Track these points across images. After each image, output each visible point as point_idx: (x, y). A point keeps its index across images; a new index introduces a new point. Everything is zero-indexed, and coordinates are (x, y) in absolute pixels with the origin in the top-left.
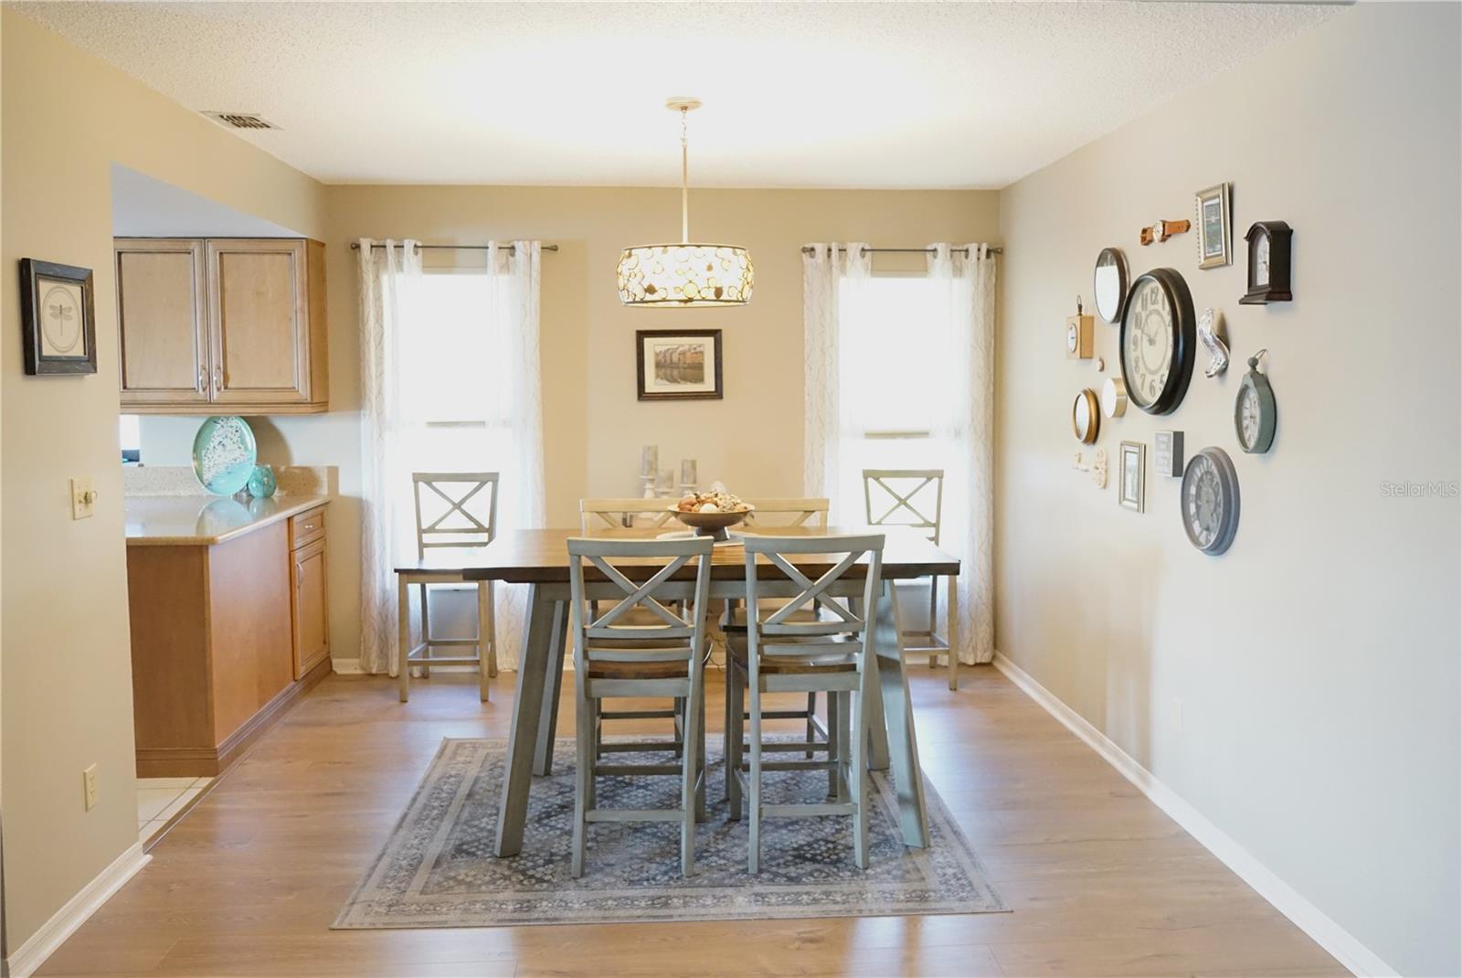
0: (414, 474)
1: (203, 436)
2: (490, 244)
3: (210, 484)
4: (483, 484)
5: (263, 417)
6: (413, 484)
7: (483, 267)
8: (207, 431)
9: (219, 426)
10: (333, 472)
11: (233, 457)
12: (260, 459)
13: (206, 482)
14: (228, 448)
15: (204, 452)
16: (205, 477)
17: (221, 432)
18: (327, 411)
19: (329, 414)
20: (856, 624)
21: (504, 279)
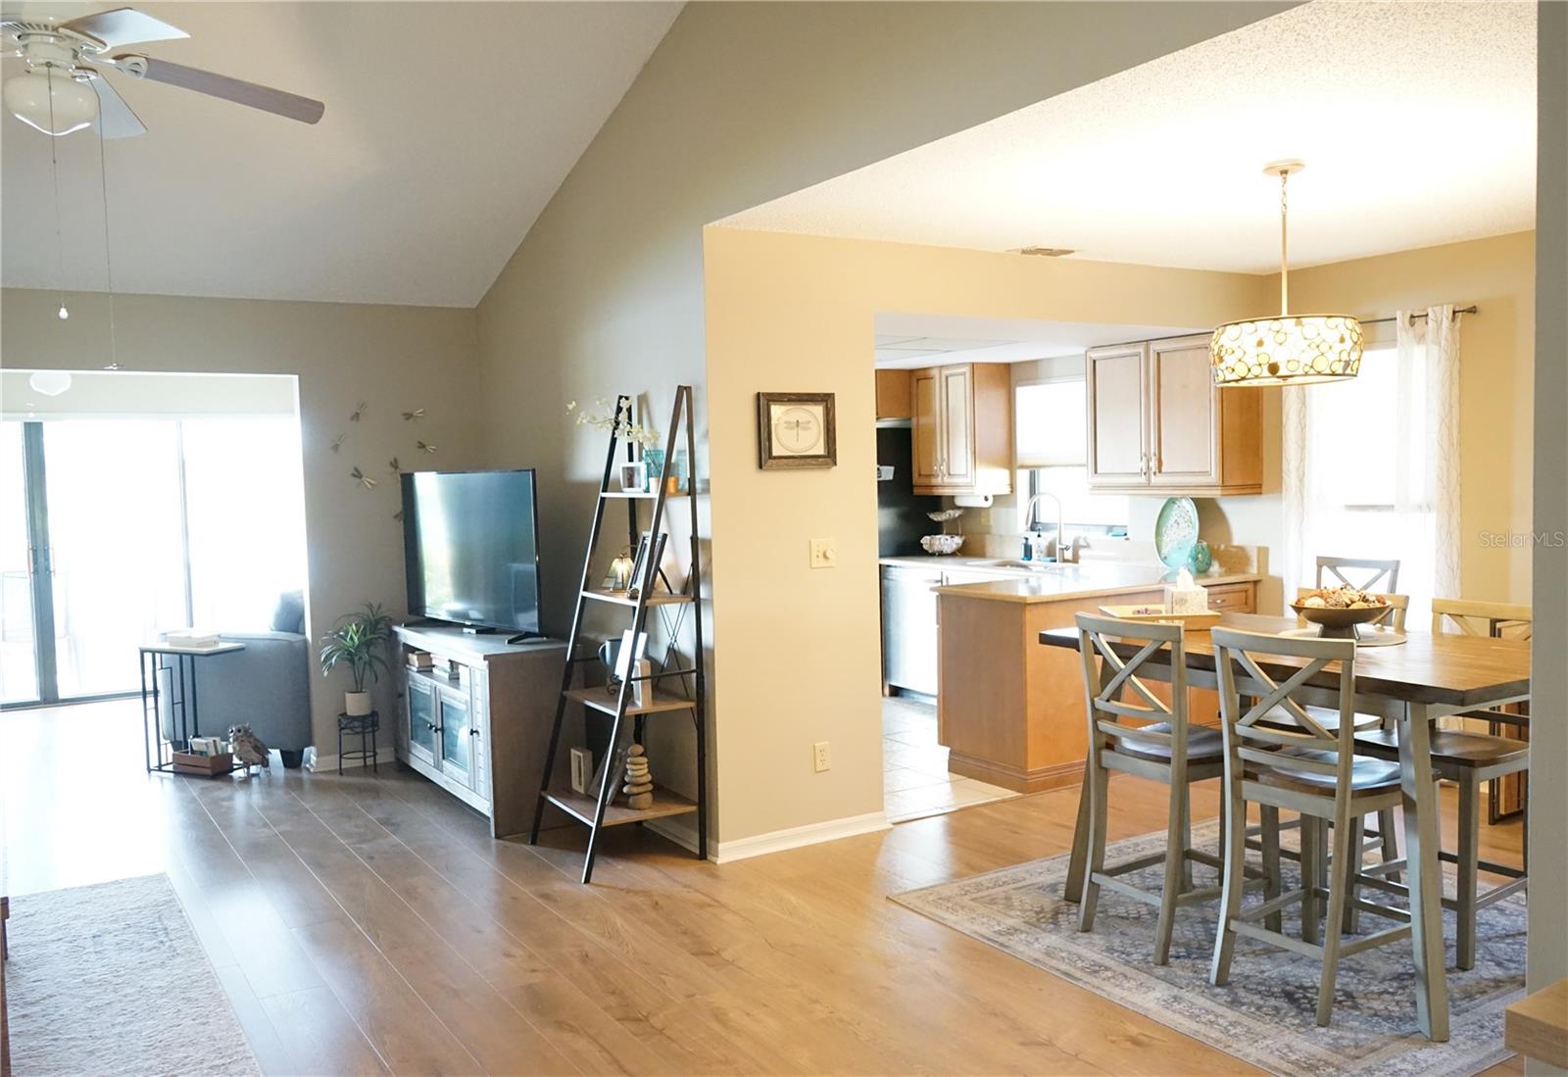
0: (1318, 558)
1: (1165, 513)
2: (1399, 315)
3: (1165, 558)
4: (1384, 571)
5: (1212, 499)
6: (1316, 567)
7: (1392, 342)
8: (1168, 510)
9: (1176, 506)
10: (1263, 552)
11: (1183, 534)
12: (1201, 537)
13: (1163, 556)
14: (1181, 526)
15: (1164, 529)
16: (1163, 552)
17: (1177, 511)
18: (1260, 493)
19: (1263, 496)
20: (1330, 742)
21: (1419, 352)
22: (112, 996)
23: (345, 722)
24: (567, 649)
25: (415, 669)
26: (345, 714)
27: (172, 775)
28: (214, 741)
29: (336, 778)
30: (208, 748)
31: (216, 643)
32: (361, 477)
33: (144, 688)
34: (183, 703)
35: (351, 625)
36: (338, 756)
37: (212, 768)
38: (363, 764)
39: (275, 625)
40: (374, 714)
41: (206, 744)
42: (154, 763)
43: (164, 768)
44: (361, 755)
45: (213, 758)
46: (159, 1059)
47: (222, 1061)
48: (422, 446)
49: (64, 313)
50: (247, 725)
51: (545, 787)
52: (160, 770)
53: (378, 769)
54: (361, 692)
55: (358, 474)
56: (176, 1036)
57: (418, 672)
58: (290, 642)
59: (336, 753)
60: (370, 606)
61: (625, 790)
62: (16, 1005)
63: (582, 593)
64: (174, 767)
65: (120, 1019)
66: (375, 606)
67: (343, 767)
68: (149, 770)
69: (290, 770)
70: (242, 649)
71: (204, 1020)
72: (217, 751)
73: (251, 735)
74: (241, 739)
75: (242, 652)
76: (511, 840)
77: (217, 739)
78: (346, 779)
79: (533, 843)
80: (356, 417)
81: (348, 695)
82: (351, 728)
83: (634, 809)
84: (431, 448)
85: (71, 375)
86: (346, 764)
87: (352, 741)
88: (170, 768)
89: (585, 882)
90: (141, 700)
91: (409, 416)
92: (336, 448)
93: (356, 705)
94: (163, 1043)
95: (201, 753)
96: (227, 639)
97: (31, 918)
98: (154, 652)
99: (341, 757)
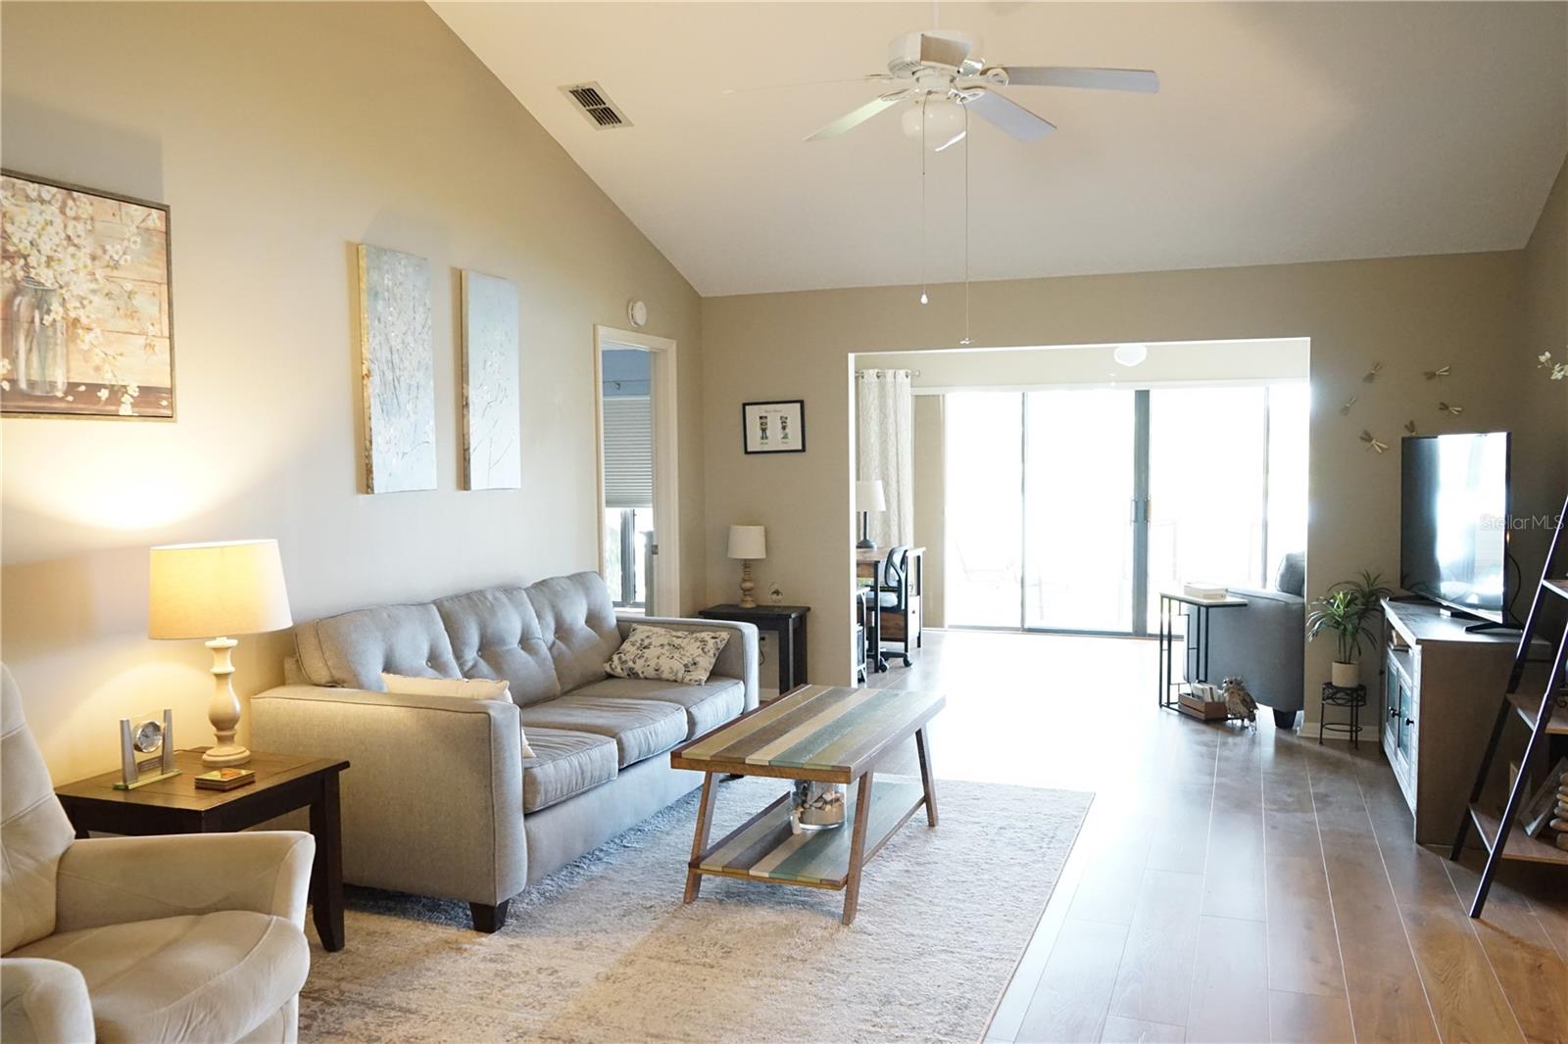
22: (971, 877)
23: (1331, 692)
24: (1519, 644)
25: (1392, 647)
26: (1331, 683)
27: (1177, 713)
28: (1211, 688)
29: (1316, 747)
30: (1203, 693)
31: (1223, 596)
32: (1370, 440)
33: (1162, 631)
34: (1198, 649)
35: (1339, 594)
36: (1320, 724)
37: (1206, 712)
38: (1348, 738)
39: (1281, 586)
40: (1361, 688)
41: (1203, 690)
42: (1165, 701)
43: (1171, 706)
44: (1348, 728)
45: (1207, 704)
46: (955, 936)
47: (993, 955)
48: (1444, 407)
49: (924, 299)
50: (1239, 678)
51: (1474, 799)
52: (1168, 707)
53: (1359, 746)
54: (1349, 663)
55: (1367, 438)
56: (981, 923)
57: (1395, 650)
58: (1287, 604)
59: (1316, 722)
60: (1367, 577)
61: (1552, 823)
62: (910, 861)
63: (1543, 582)
64: (1179, 706)
65: (960, 896)
66: (1372, 578)
67: (1323, 736)
68: (1161, 706)
69: (1281, 731)
70: (1245, 605)
71: (1011, 919)
72: (1212, 698)
73: (1243, 689)
74: (1232, 690)
75: (1244, 608)
76: (1430, 849)
77: (1214, 687)
78: (1324, 750)
79: (1454, 858)
80: (1370, 378)
81: (1335, 665)
82: (1333, 699)
83: (1561, 849)
84: (1455, 410)
85: (1147, 346)
86: (1327, 734)
87: (1334, 712)
88: (1176, 707)
89: (1473, 916)
90: (1158, 642)
91: (1431, 376)
92: (1345, 411)
93: (1341, 675)
94: (969, 925)
95: (1199, 697)
96: (1235, 594)
97: (976, 801)
98: (1170, 598)
99: (1322, 726)
